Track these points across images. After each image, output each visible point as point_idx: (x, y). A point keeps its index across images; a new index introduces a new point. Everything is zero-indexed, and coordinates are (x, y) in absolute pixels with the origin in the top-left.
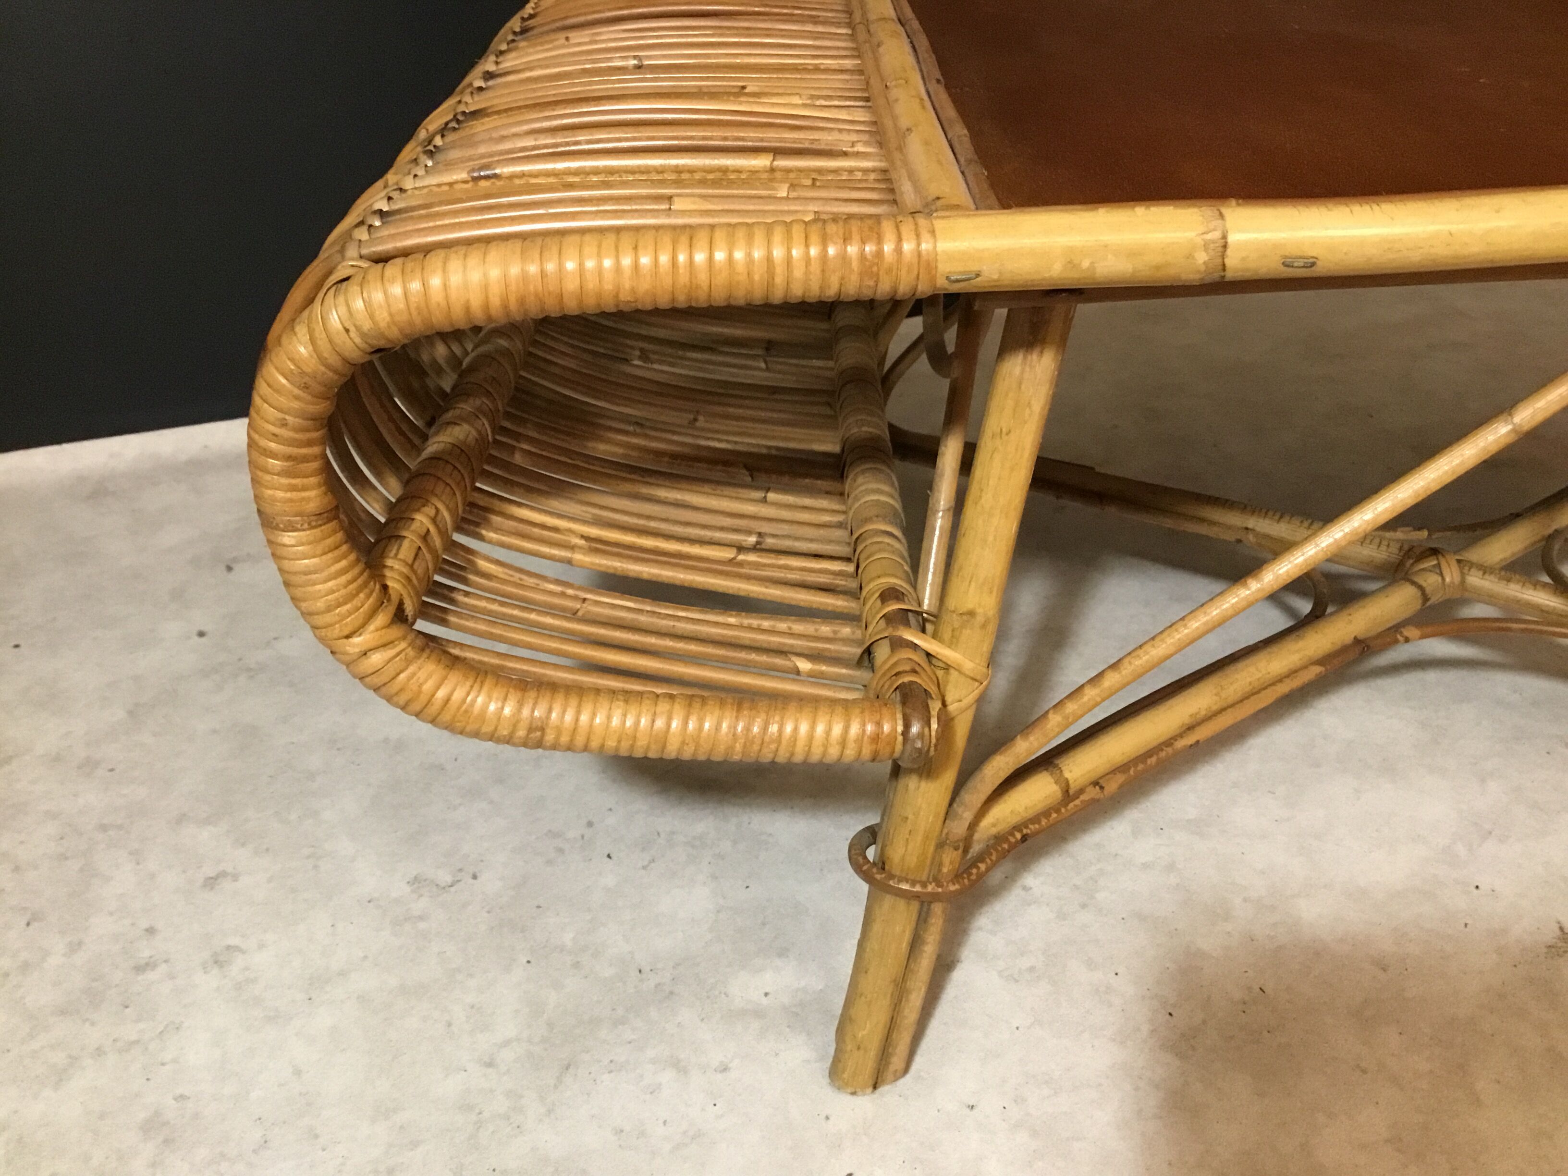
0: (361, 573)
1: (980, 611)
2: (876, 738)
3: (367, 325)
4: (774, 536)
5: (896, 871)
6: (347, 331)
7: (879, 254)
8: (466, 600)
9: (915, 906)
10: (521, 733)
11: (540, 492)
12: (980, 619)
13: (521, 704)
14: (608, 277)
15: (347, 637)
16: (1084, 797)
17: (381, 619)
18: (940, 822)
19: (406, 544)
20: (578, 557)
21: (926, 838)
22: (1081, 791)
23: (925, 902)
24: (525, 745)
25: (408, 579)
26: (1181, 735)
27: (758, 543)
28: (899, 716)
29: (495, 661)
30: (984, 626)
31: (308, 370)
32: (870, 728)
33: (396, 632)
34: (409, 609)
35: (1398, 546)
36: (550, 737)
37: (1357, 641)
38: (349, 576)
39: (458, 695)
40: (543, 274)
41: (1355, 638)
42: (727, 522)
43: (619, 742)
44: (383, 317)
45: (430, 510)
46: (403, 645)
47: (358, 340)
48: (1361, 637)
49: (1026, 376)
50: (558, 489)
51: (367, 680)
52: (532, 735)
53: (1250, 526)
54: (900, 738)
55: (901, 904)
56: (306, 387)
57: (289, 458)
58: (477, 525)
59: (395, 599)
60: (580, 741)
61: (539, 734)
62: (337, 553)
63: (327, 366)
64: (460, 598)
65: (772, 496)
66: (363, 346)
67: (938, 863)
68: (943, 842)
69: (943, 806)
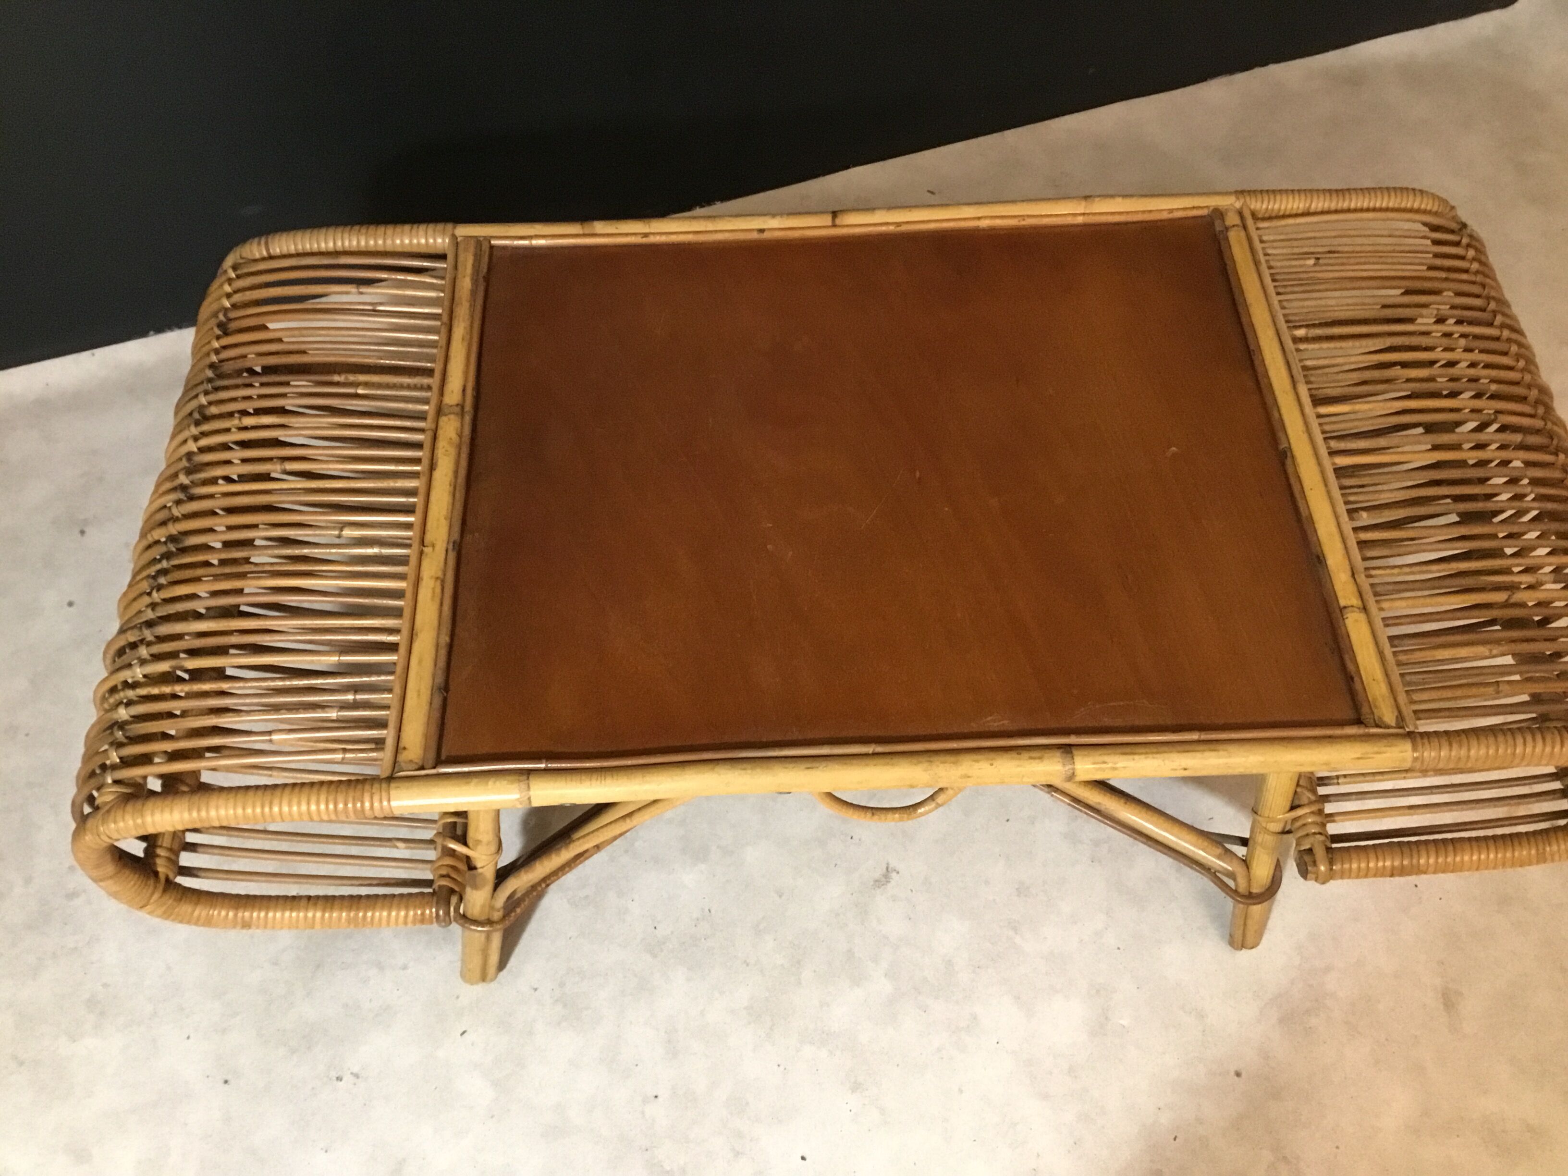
7: (363, 808)
17: (157, 895)
18: (488, 901)
21: (482, 907)
32: (419, 912)
33: (166, 897)
67: (491, 915)
68: (493, 909)
69: (489, 896)
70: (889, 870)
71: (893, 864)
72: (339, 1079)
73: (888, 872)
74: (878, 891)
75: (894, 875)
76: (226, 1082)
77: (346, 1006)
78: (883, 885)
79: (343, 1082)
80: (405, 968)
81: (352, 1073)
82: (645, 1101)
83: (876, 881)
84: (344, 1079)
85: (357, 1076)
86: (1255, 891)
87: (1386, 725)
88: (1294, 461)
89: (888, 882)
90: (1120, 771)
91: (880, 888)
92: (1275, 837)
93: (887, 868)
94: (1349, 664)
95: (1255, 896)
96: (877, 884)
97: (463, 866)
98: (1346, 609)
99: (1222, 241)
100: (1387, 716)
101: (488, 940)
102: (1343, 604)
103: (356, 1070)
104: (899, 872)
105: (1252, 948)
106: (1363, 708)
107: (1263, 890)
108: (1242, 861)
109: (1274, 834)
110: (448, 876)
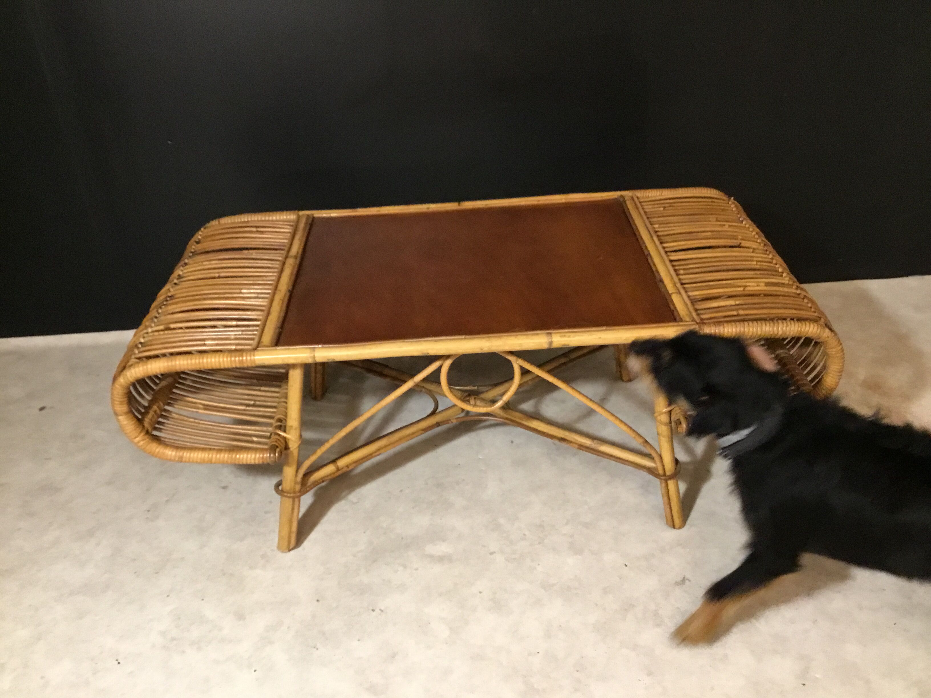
1: (293, 426)
2: (263, 458)
4: (258, 401)
5: (285, 491)
7: (242, 359)
8: (168, 425)
9: (291, 500)
10: (177, 459)
12: (294, 428)
13: (176, 453)
15: (135, 439)
16: (343, 470)
17: (142, 434)
18: (294, 479)
19: (150, 415)
20: (200, 411)
21: (292, 482)
22: (343, 468)
23: (294, 498)
24: (178, 462)
25: (149, 422)
27: (254, 404)
28: (268, 452)
29: (173, 441)
30: (296, 430)
32: (261, 456)
33: (146, 437)
34: (150, 430)
36: (184, 460)
41: (437, 422)
42: (246, 397)
43: (201, 460)
45: (157, 404)
51: (141, 449)
52: (180, 460)
54: (268, 458)
55: (287, 499)
56: (122, 387)
59: (146, 429)
60: (191, 460)
61: (182, 459)
63: (127, 384)
64: (166, 425)
67: (295, 488)
68: (296, 483)
69: (294, 473)
70: (685, 579)
71: (687, 576)
72: (373, 610)
74: (677, 587)
75: (687, 581)
76: (318, 601)
77: (384, 580)
78: (680, 584)
79: (375, 612)
80: (417, 569)
81: (380, 609)
82: (530, 654)
83: (676, 582)
84: (376, 611)
85: (382, 611)
86: (668, 473)
87: (687, 322)
88: (651, 257)
89: (684, 584)
90: (572, 339)
91: (678, 585)
92: (667, 427)
93: (684, 578)
94: (672, 307)
95: (668, 476)
96: (677, 583)
97: (283, 441)
98: (672, 293)
99: (624, 204)
100: (688, 319)
101: (293, 509)
102: (670, 292)
103: (382, 608)
104: (690, 581)
105: (680, 528)
106: (678, 318)
107: (672, 473)
108: (657, 453)
109: (666, 424)
110: (276, 442)
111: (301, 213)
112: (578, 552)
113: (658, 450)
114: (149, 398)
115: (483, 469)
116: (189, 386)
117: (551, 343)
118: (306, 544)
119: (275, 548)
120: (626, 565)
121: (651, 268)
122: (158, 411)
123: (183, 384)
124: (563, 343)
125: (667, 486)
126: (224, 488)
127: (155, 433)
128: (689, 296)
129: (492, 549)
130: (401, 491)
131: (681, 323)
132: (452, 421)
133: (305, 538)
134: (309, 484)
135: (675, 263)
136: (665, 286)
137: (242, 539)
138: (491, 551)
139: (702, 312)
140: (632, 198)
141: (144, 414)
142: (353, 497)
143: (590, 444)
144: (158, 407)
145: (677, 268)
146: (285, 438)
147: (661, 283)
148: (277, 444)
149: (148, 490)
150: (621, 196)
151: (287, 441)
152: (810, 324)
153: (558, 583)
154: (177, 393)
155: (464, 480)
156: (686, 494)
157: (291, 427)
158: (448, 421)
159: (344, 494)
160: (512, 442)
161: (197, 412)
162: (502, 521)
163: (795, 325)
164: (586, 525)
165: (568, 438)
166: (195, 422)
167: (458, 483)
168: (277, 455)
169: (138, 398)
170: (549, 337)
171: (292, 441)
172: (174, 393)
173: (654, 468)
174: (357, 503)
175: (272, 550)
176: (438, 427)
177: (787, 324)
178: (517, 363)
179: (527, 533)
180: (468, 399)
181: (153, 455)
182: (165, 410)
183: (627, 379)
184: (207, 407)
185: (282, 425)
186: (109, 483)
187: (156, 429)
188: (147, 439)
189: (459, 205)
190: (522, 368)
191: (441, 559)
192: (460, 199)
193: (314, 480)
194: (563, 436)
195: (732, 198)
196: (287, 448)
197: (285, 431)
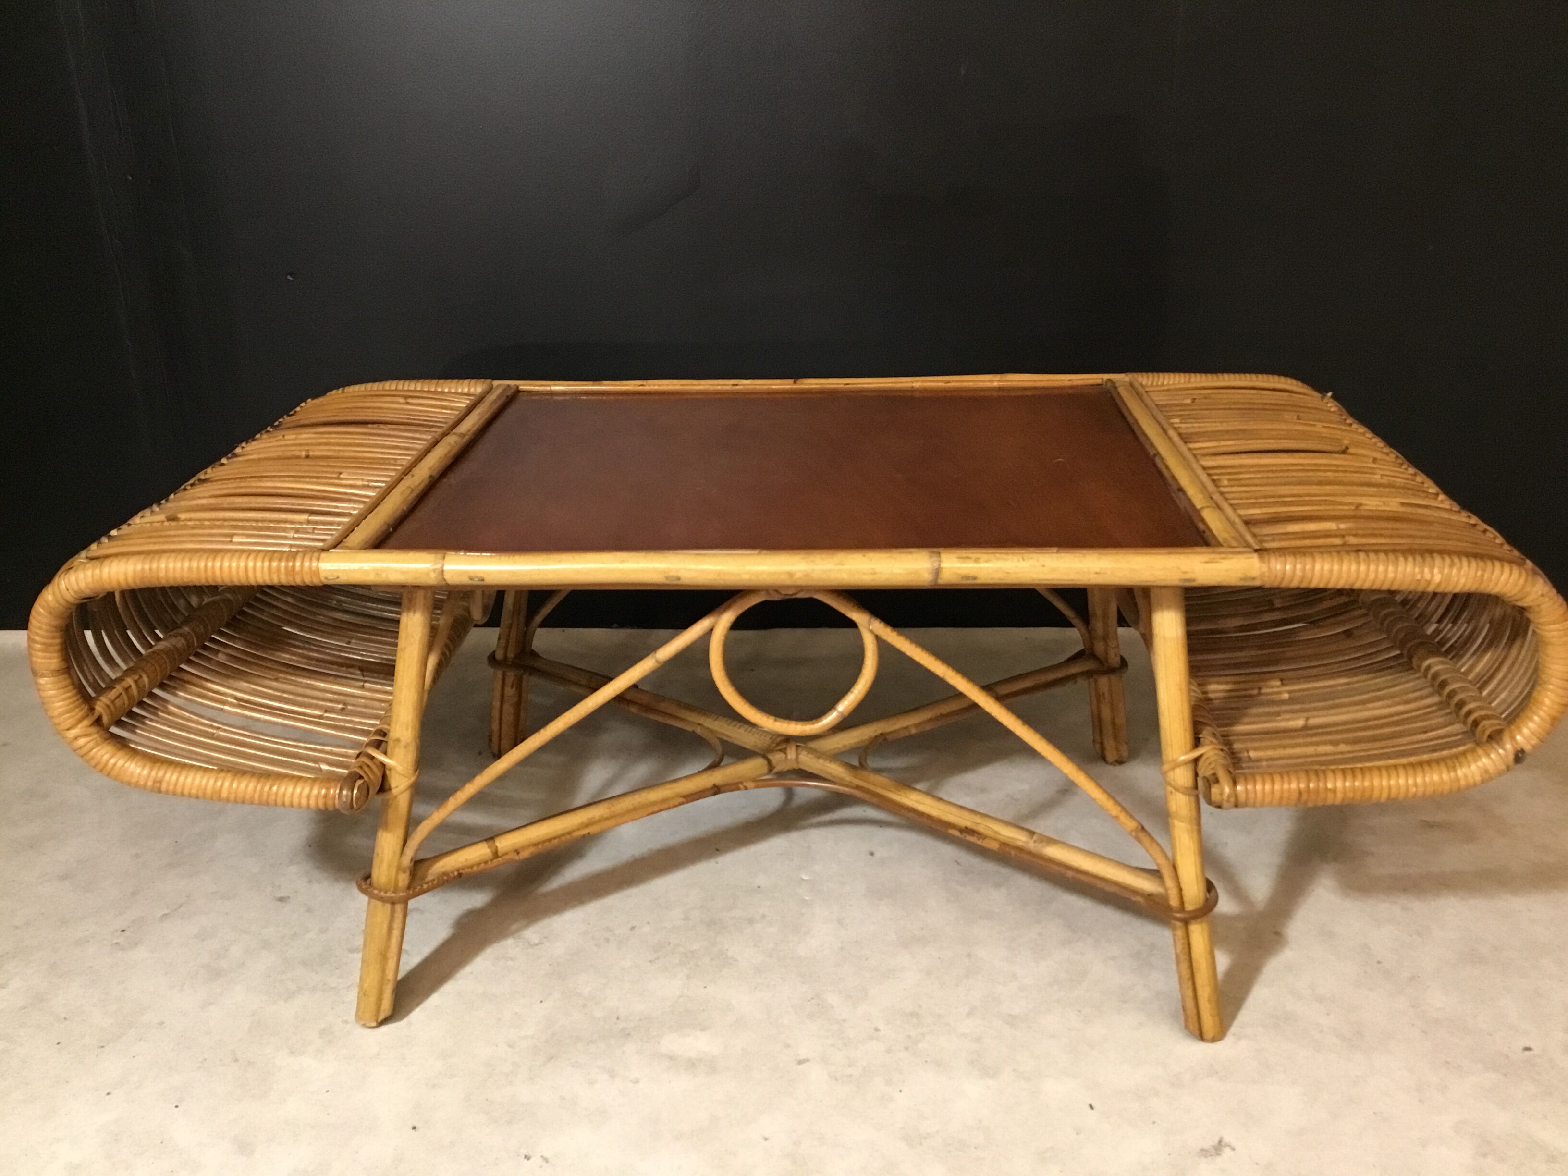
0: (77, 700)
1: (402, 739)
2: (326, 796)
3: (76, 588)
4: (353, 705)
5: (375, 884)
6: (68, 590)
7: (294, 566)
8: (150, 723)
9: (388, 906)
10: (150, 785)
11: (228, 677)
12: (403, 743)
13: (151, 769)
14: (178, 571)
15: (68, 729)
16: (506, 857)
17: (86, 722)
18: (397, 858)
19: (114, 691)
20: (226, 708)
21: (389, 866)
22: (506, 854)
23: (393, 903)
24: (152, 791)
25: (108, 706)
26: (579, 829)
27: (343, 709)
28: (339, 786)
30: (405, 747)
31: (52, 606)
32: (323, 791)
33: (93, 730)
34: (105, 719)
35: (770, 736)
37: (715, 786)
38: (71, 701)
39: (120, 763)
40: (151, 569)
41: (714, 784)
42: (330, 696)
43: (198, 790)
44: (82, 585)
45: (136, 677)
46: (96, 736)
47: (73, 594)
48: (717, 784)
49: (409, 623)
50: (239, 675)
51: (77, 751)
52: (155, 785)
53: (701, 722)
54: (337, 797)
55: (380, 905)
56: (50, 613)
57: (43, 644)
58: (175, 688)
59: (96, 715)
61: (158, 784)
62: (67, 689)
63: (59, 604)
64: (147, 722)
65: (367, 685)
66: (76, 596)
67: (397, 880)
68: (399, 869)
69: (398, 848)
70: (1223, 1144)
71: (1227, 1139)
72: (527, 1157)
73: (1219, 1147)
74: (1204, 1160)
75: (1227, 1150)
76: (414, 1128)
77: (563, 1098)
78: (1211, 1156)
79: (530, 1161)
81: (542, 1157)
83: (1202, 1150)
84: (532, 1159)
85: (546, 1160)
86: (1189, 907)
87: (1234, 547)
88: (1162, 459)
89: (1218, 1154)
90: (983, 565)
91: (1206, 1157)
92: (1187, 797)
93: (1220, 1142)
94: (1201, 526)
95: (1190, 912)
96: (1204, 1152)
97: (379, 775)
98: (1202, 508)
99: (1113, 391)
100: (1234, 544)
101: (390, 929)
102: (1198, 507)
103: (547, 1155)
104: (1233, 1149)
105: (1214, 1040)
106: (1213, 542)
107: (1198, 907)
108: (1167, 857)
109: (1185, 791)
110: (361, 767)
111: (496, 383)
112: (988, 1072)
113: (1170, 854)
114: (124, 667)
115: (807, 898)
116: (220, 664)
117: (937, 572)
118: (418, 1016)
119: (352, 1018)
120: (1091, 1107)
121: (1160, 473)
122: (134, 690)
123: (209, 660)
124: (964, 572)
125: (1187, 935)
126: (281, 899)
127: (114, 730)
128: (1240, 516)
129: (803, 1053)
130: (633, 928)
131: (1222, 549)
132: (746, 784)
133: (418, 1005)
134: (429, 878)
135: (1211, 472)
136: (1189, 500)
137: (290, 996)
138: (802, 1058)
139: (1266, 538)
140: (1131, 385)
141: (100, 691)
142: (532, 933)
143: (1024, 842)
144: (136, 682)
145: (1215, 477)
146: (383, 765)
147: (1180, 494)
148: (361, 773)
149: (134, 894)
150: (1110, 380)
151: (388, 772)
152: (1502, 566)
153: (938, 1132)
154: (185, 671)
155: (763, 916)
156: (1230, 973)
157: (398, 740)
158: (738, 783)
159: (514, 927)
160: (872, 854)
161: (222, 710)
162: (832, 999)
163: (1469, 566)
164: (1012, 1020)
165: (980, 829)
166: (211, 726)
167: (751, 921)
168: (355, 792)
169: (100, 660)
170: (935, 558)
171: (397, 772)
172: (182, 670)
173: (1159, 896)
174: (537, 945)
175: (346, 1022)
176: (715, 794)
177: (1452, 561)
178: (871, 628)
179: (882, 1027)
180: (784, 747)
181: (103, 770)
182: (152, 695)
183: (1116, 758)
184: (242, 703)
185: (381, 741)
186: (65, 877)
187: (119, 723)
188: (96, 735)
189: (795, 382)
190: (882, 645)
191: (692, 1065)
192: (796, 375)
193: (443, 870)
194: (969, 824)
195: (1330, 394)
196: (384, 787)
197: (385, 753)
